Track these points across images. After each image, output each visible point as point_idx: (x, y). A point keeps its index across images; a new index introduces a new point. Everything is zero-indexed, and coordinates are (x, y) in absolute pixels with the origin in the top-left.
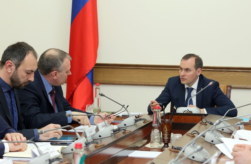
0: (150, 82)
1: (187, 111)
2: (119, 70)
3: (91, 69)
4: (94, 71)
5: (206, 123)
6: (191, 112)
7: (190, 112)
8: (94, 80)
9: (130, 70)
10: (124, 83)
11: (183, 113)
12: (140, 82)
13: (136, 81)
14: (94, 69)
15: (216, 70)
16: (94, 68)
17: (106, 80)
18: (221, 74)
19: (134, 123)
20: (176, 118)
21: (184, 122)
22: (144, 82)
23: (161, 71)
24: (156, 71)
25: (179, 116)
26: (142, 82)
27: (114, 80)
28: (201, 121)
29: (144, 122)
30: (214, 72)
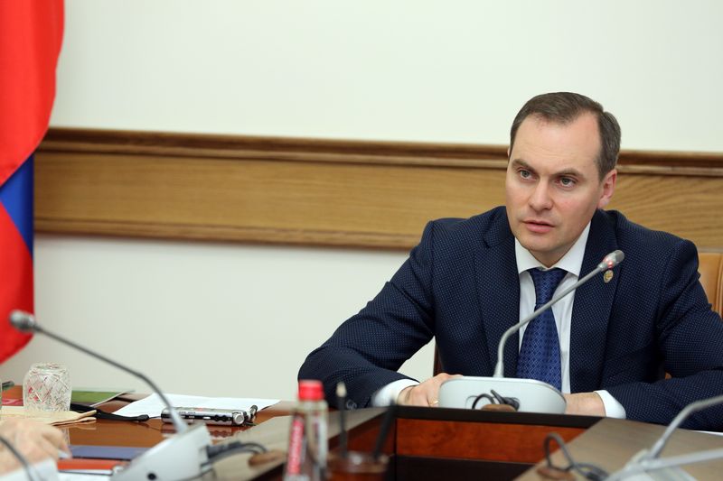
0: (334, 232)
1: (491, 399)
2: (175, 165)
3: (20, 162)
4: (36, 167)
5: (567, 470)
6: (514, 403)
7: (504, 401)
8: (37, 214)
9: (234, 166)
10: (200, 232)
11: (469, 406)
12: (284, 230)
13: (261, 224)
14: (38, 158)
15: (680, 170)
16: (39, 151)
17: (108, 217)
18: (706, 192)
19: (203, 465)
20: (435, 436)
21: (472, 455)
22: (306, 231)
23: (394, 171)
24: (370, 170)
25: (451, 424)
26: (293, 230)
27: (149, 218)
28: (543, 464)
29: (252, 463)
30: (672, 181)
